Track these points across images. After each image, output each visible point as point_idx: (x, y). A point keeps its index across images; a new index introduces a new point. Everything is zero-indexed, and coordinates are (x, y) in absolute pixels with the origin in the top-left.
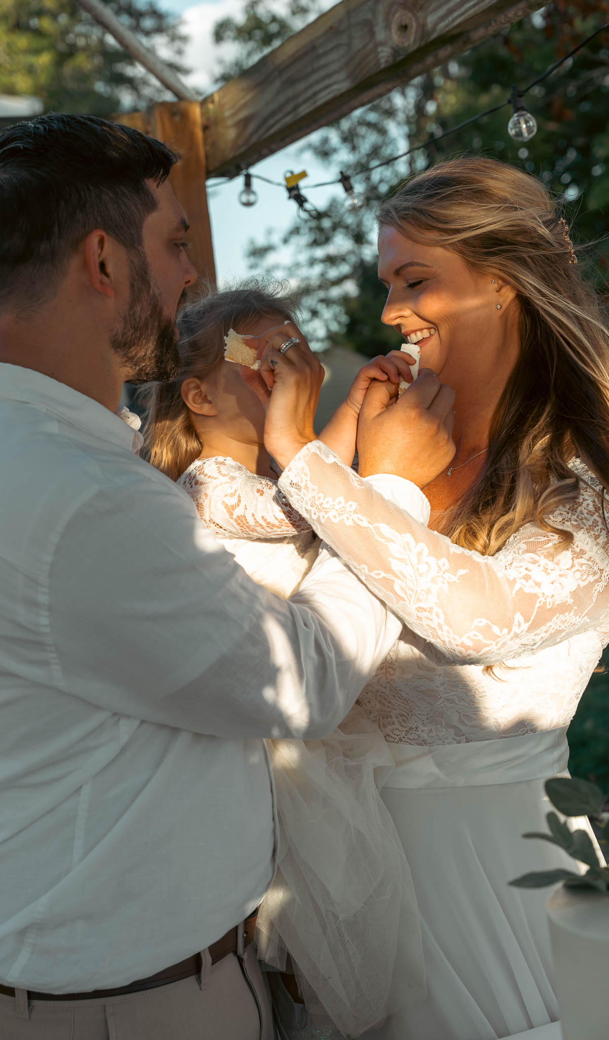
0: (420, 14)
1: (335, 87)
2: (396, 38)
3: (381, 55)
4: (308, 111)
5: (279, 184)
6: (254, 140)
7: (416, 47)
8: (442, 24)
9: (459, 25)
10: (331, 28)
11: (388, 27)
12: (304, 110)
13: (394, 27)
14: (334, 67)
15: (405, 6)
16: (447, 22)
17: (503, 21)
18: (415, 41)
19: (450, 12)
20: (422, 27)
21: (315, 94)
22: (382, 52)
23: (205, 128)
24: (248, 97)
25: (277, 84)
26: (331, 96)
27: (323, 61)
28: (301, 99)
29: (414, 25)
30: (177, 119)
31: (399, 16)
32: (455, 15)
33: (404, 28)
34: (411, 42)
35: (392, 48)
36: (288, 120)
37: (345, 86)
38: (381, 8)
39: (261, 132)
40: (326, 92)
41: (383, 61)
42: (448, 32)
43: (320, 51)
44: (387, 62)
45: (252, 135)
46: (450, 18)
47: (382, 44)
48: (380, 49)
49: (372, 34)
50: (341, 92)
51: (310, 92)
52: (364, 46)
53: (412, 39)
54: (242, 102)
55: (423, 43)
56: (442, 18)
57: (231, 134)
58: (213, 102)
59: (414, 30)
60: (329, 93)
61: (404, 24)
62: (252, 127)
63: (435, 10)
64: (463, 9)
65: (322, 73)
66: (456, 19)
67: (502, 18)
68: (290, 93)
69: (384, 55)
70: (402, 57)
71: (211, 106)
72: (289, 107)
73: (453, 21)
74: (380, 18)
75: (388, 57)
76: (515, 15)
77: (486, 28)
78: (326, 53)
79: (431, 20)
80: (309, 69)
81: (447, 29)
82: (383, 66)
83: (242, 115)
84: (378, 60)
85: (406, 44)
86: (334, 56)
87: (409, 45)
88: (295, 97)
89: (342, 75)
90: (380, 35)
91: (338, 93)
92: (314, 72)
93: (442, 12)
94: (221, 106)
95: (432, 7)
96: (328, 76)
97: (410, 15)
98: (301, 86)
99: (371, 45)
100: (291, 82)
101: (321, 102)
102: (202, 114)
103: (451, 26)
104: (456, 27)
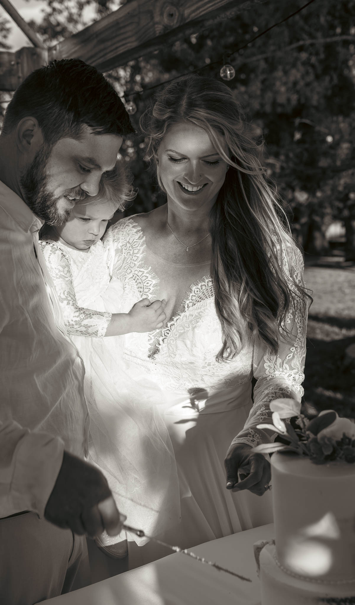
0: (181, 9)
1: (129, 45)
2: (166, 20)
3: (157, 29)
4: (112, 57)
7: (177, 26)
8: (193, 15)
9: (203, 15)
10: (129, 13)
11: (162, 14)
12: (110, 56)
13: (165, 15)
14: (129, 34)
15: (172, 4)
16: (196, 13)
17: (223, 17)
18: (177, 23)
19: (198, 8)
20: (182, 15)
21: (117, 48)
22: (158, 27)
24: (76, 48)
25: (95, 42)
26: (126, 49)
27: (122, 31)
28: (108, 51)
29: (177, 14)
30: (35, 57)
31: (168, 9)
32: (201, 10)
33: (171, 15)
34: (175, 23)
35: (163, 26)
37: (135, 44)
38: (158, 4)
40: (123, 47)
41: (158, 32)
42: (196, 19)
43: (121, 25)
44: (160, 33)
46: (198, 12)
47: (157, 23)
48: (156, 26)
49: (152, 18)
50: (132, 47)
51: (114, 47)
52: (148, 24)
53: (175, 22)
54: (73, 50)
55: (182, 24)
56: (194, 11)
58: (56, 50)
59: (177, 17)
61: (171, 13)
63: (189, 7)
64: (206, 7)
65: (122, 37)
66: (202, 12)
67: (223, 15)
68: (102, 46)
69: (159, 29)
70: (169, 31)
71: (54, 52)
72: (102, 54)
73: (200, 13)
74: (158, 10)
75: (161, 30)
76: (231, 14)
77: (214, 20)
78: (124, 27)
79: (187, 12)
80: (114, 35)
81: (196, 17)
82: (157, 35)
84: (155, 32)
85: (172, 24)
86: (129, 28)
88: (105, 49)
89: (133, 39)
90: (157, 19)
91: (130, 48)
92: (117, 36)
93: (193, 8)
94: (60, 52)
96: (125, 39)
97: (175, 9)
98: (109, 43)
99: (151, 24)
100: (103, 41)
101: (121, 52)
102: (49, 56)
103: (199, 15)
104: (201, 17)
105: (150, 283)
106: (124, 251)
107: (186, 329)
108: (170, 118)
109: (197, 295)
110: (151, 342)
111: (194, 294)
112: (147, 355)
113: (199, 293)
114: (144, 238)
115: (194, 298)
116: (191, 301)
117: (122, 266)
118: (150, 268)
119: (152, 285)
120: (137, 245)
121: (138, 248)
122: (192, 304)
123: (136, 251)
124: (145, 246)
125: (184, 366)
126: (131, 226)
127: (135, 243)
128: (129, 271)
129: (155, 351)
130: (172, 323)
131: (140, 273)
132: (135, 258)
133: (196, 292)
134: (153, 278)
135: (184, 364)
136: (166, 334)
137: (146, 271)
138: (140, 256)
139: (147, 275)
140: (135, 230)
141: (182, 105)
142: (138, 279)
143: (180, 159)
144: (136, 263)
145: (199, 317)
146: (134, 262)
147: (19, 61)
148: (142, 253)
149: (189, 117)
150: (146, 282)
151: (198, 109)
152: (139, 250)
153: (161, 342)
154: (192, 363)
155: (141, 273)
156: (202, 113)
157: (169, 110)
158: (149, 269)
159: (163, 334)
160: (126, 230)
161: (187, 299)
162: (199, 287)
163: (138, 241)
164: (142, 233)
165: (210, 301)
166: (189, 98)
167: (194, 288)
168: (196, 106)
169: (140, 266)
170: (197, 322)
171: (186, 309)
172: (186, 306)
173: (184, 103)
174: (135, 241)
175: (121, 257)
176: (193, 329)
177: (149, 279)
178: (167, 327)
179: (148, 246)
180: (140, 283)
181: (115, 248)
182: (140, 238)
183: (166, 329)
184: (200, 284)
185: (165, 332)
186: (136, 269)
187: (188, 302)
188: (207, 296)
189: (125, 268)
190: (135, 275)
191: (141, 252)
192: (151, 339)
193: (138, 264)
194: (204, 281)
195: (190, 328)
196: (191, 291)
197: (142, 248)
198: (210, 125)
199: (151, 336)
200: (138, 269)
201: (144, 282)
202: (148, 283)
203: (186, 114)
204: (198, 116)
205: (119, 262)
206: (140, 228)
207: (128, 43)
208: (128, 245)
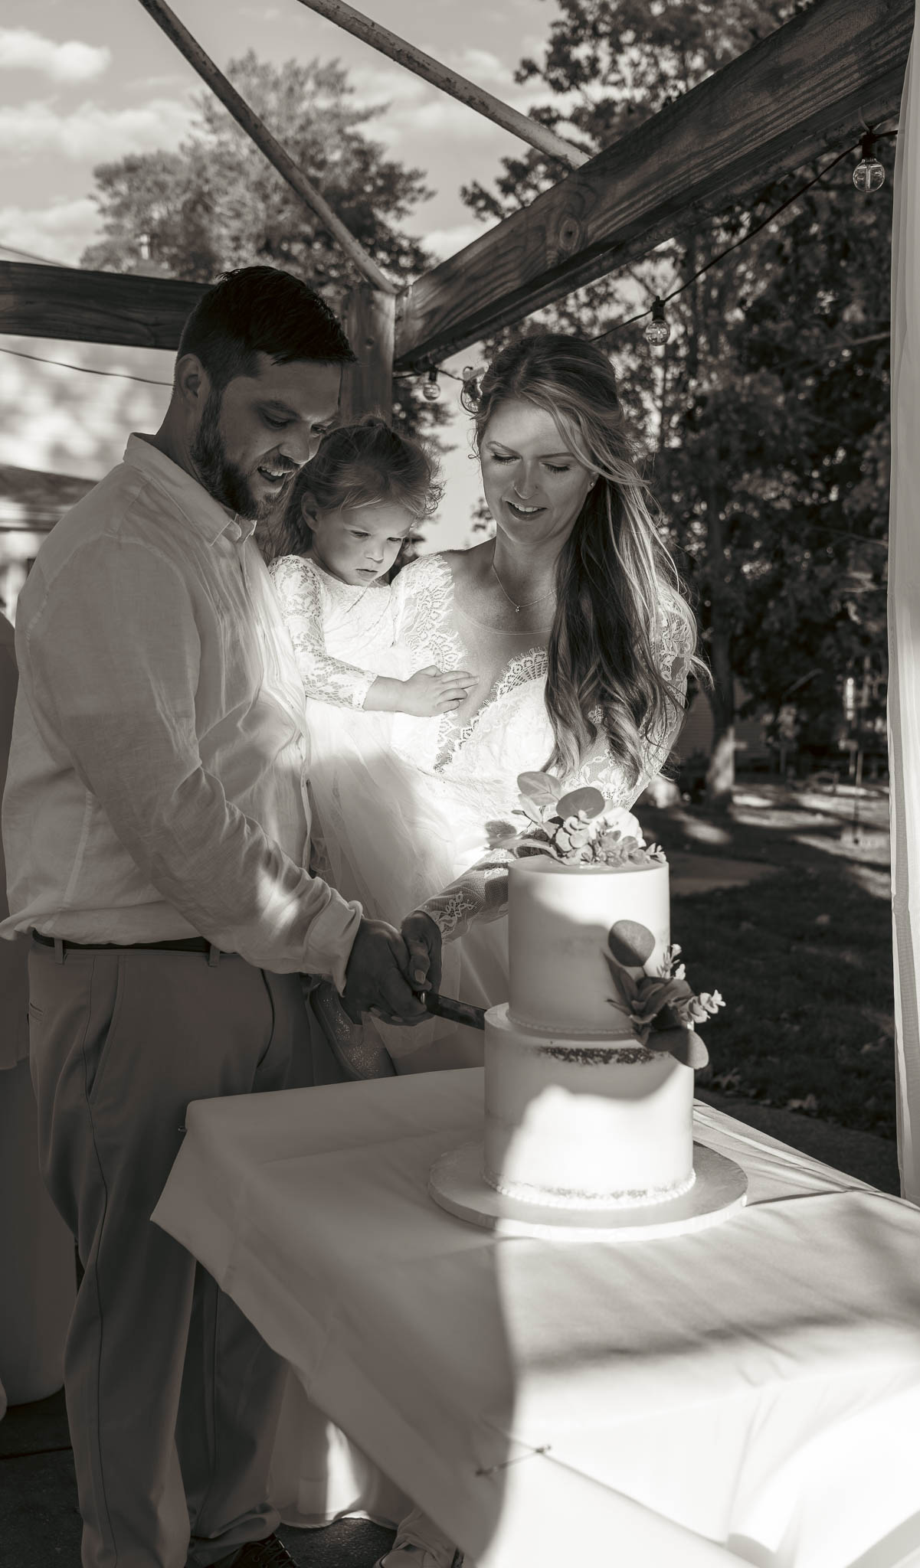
0: (583, 223)
1: (509, 284)
2: (562, 242)
3: (549, 257)
5: (459, 379)
6: (437, 331)
7: (576, 252)
8: (599, 233)
9: (612, 234)
10: (512, 231)
11: (557, 233)
12: (483, 304)
13: (562, 233)
14: (511, 266)
15: (572, 215)
16: (603, 230)
18: (576, 247)
19: (606, 222)
20: (585, 233)
21: (492, 291)
22: (550, 254)
23: (398, 319)
24: (437, 292)
25: (463, 280)
26: (505, 292)
27: (502, 261)
28: (480, 295)
29: (578, 231)
30: (372, 307)
31: (567, 223)
32: (609, 225)
33: (569, 234)
34: (573, 248)
35: (558, 251)
36: (468, 313)
37: (517, 284)
38: (554, 216)
39: (444, 324)
40: (500, 289)
41: (549, 263)
42: (604, 239)
43: (501, 251)
44: (553, 263)
45: (436, 326)
46: (606, 228)
47: (551, 248)
48: (548, 252)
49: (544, 238)
50: (514, 288)
51: (488, 288)
52: (537, 249)
53: (574, 245)
54: (432, 296)
55: (582, 249)
56: (599, 227)
57: (419, 324)
58: (407, 294)
59: (577, 236)
60: (504, 290)
61: (570, 230)
62: (437, 319)
63: (594, 220)
64: (616, 220)
65: (500, 271)
66: (611, 228)
68: (472, 288)
69: (552, 256)
70: (565, 260)
71: (404, 298)
72: (470, 301)
73: (608, 230)
74: (552, 224)
75: (554, 259)
76: (666, 232)
77: (642, 243)
78: (505, 254)
79: (591, 228)
80: (490, 268)
81: (603, 236)
82: (549, 267)
83: (429, 308)
84: (546, 262)
85: (570, 248)
86: (511, 257)
87: (571, 250)
88: (476, 292)
89: (516, 274)
90: (550, 241)
91: (511, 290)
92: (494, 270)
93: (600, 221)
94: (413, 299)
95: (593, 218)
96: (504, 274)
97: (576, 223)
98: (482, 283)
99: (542, 248)
101: (496, 298)
102: (397, 306)
103: (606, 235)
104: (610, 235)
105: (454, 657)
106: (418, 600)
107: (494, 727)
108: (497, 390)
109: (516, 675)
110: (442, 744)
111: (513, 674)
112: (433, 765)
113: (520, 671)
114: (452, 587)
115: (511, 679)
116: (506, 684)
117: (412, 626)
118: (457, 633)
119: (457, 661)
120: (440, 596)
121: (442, 600)
122: (507, 688)
123: (437, 605)
124: (452, 598)
125: (487, 787)
126: (437, 564)
127: (439, 592)
128: (423, 636)
129: (444, 760)
130: (477, 718)
131: (440, 641)
132: (434, 616)
133: (516, 671)
134: (459, 650)
135: (487, 783)
136: (466, 736)
137: (449, 639)
138: (443, 614)
139: (451, 645)
140: (441, 572)
141: (518, 372)
142: (436, 649)
143: (509, 458)
144: (435, 623)
145: (515, 708)
146: (433, 622)
147: (346, 313)
148: (447, 609)
149: (524, 391)
150: (448, 656)
151: (543, 381)
152: (443, 604)
153: (457, 748)
154: (497, 782)
155: (442, 640)
156: (549, 387)
157: (498, 379)
158: (456, 636)
159: (462, 735)
160: (427, 570)
161: (501, 681)
162: (522, 663)
163: (442, 589)
164: (450, 577)
165: (535, 683)
166: (531, 363)
167: (514, 665)
168: (540, 375)
169: (441, 630)
170: (512, 716)
171: (498, 697)
172: (499, 692)
173: (522, 370)
174: (438, 588)
175: (412, 611)
176: (505, 726)
177: (453, 651)
178: (470, 725)
179: (457, 599)
180: (438, 654)
181: (407, 597)
182: (447, 585)
183: (469, 728)
184: (524, 660)
185: (465, 732)
186: (435, 633)
187: (501, 685)
188: (532, 675)
189: (419, 629)
190: (432, 643)
191: (444, 607)
192: (442, 740)
193: (437, 626)
194: (530, 655)
195: (502, 725)
196: (508, 668)
197: (447, 602)
198: (558, 406)
199: (443, 735)
200: (438, 634)
201: (444, 654)
202: (450, 658)
203: (522, 385)
204: (539, 391)
205: (409, 619)
206: (449, 570)
207: (508, 281)
208: (426, 593)
